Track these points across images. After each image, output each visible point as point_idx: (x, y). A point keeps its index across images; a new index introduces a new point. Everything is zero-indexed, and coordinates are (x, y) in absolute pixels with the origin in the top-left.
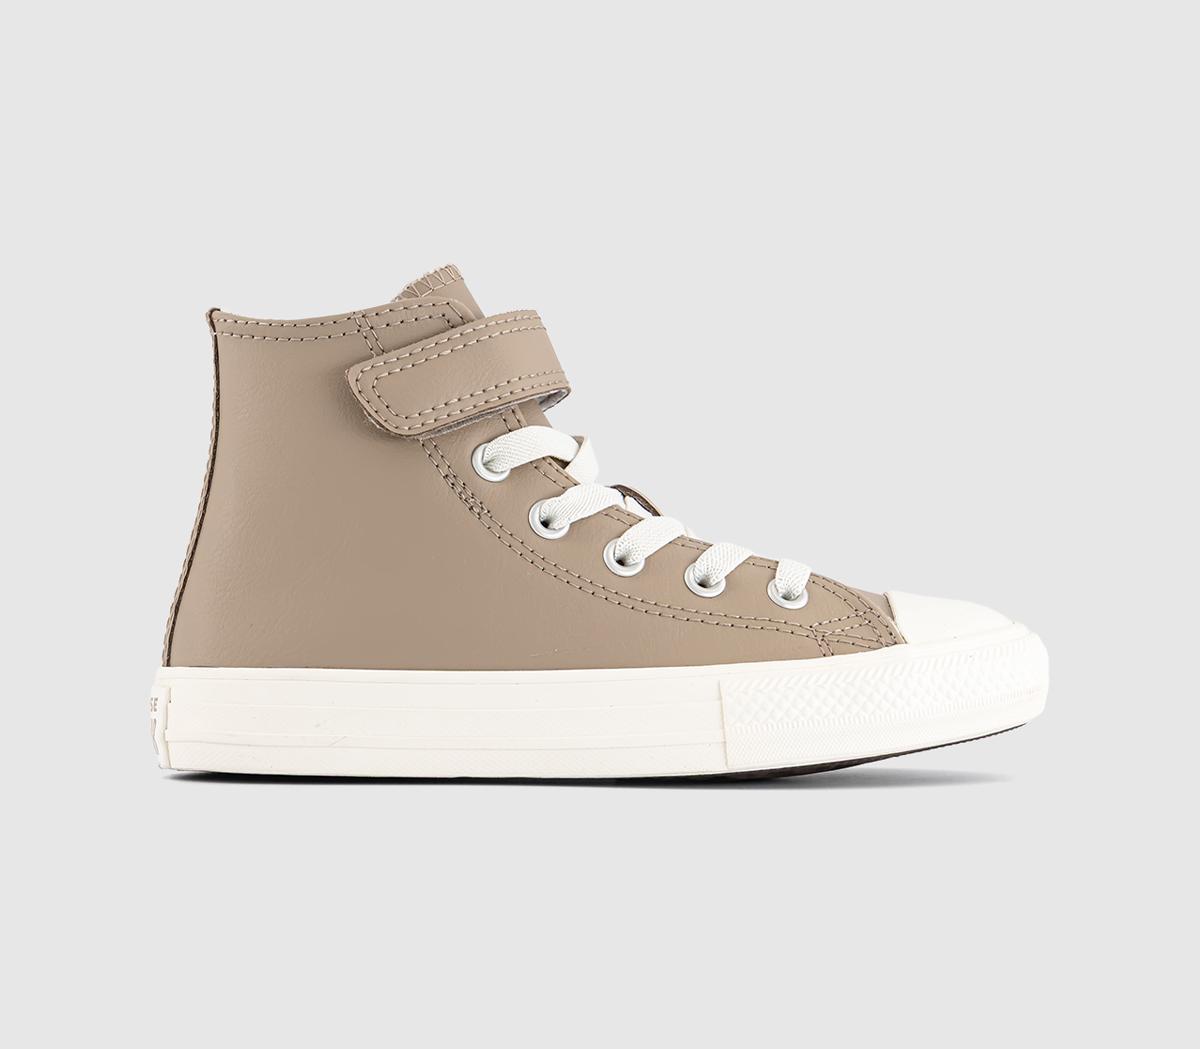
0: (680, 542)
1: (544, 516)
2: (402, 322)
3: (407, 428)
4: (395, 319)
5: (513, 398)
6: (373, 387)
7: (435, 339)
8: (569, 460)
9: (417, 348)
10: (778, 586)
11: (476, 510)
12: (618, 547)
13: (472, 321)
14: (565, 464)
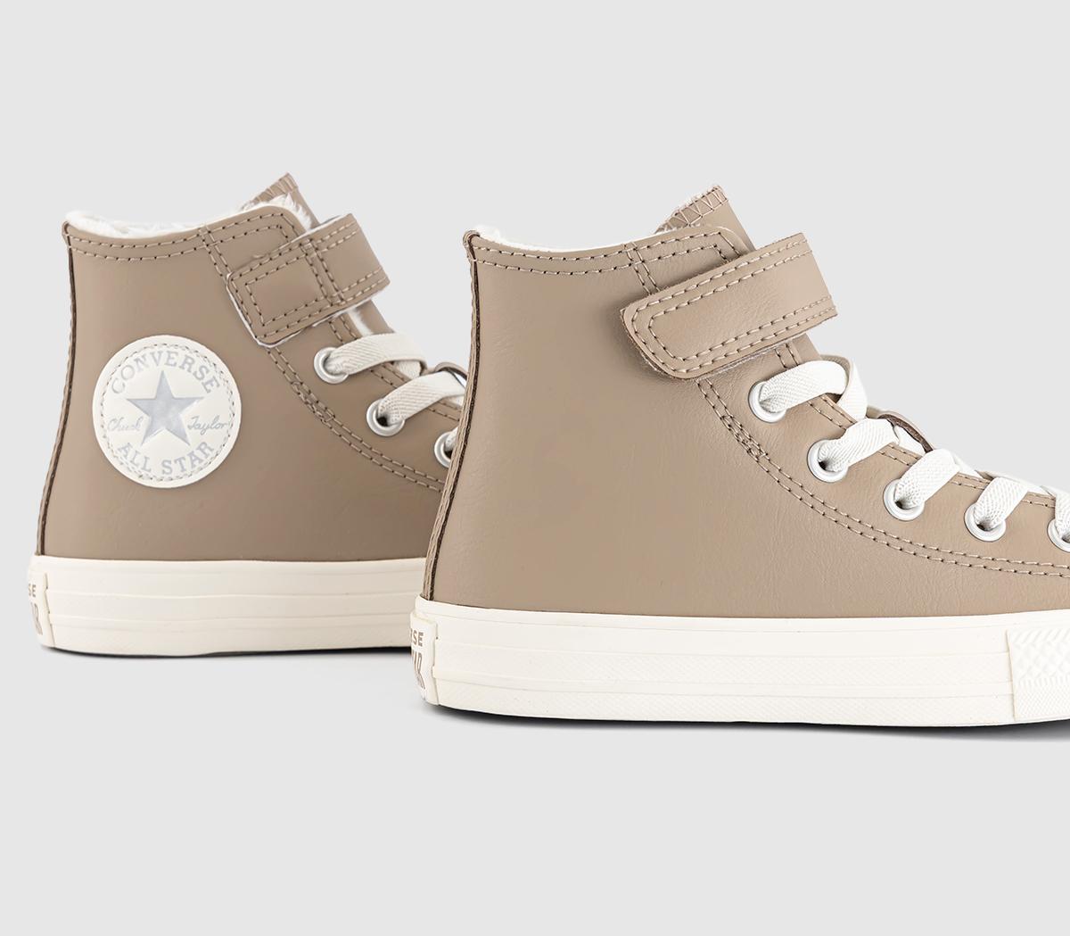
0: (959, 481)
1: (822, 458)
2: (674, 254)
3: (684, 371)
4: (666, 251)
5: (788, 334)
6: (649, 327)
7: (710, 274)
8: (840, 393)
9: (691, 284)
10: (1059, 527)
11: (755, 453)
12: (898, 490)
13: (746, 253)
14: (837, 397)
